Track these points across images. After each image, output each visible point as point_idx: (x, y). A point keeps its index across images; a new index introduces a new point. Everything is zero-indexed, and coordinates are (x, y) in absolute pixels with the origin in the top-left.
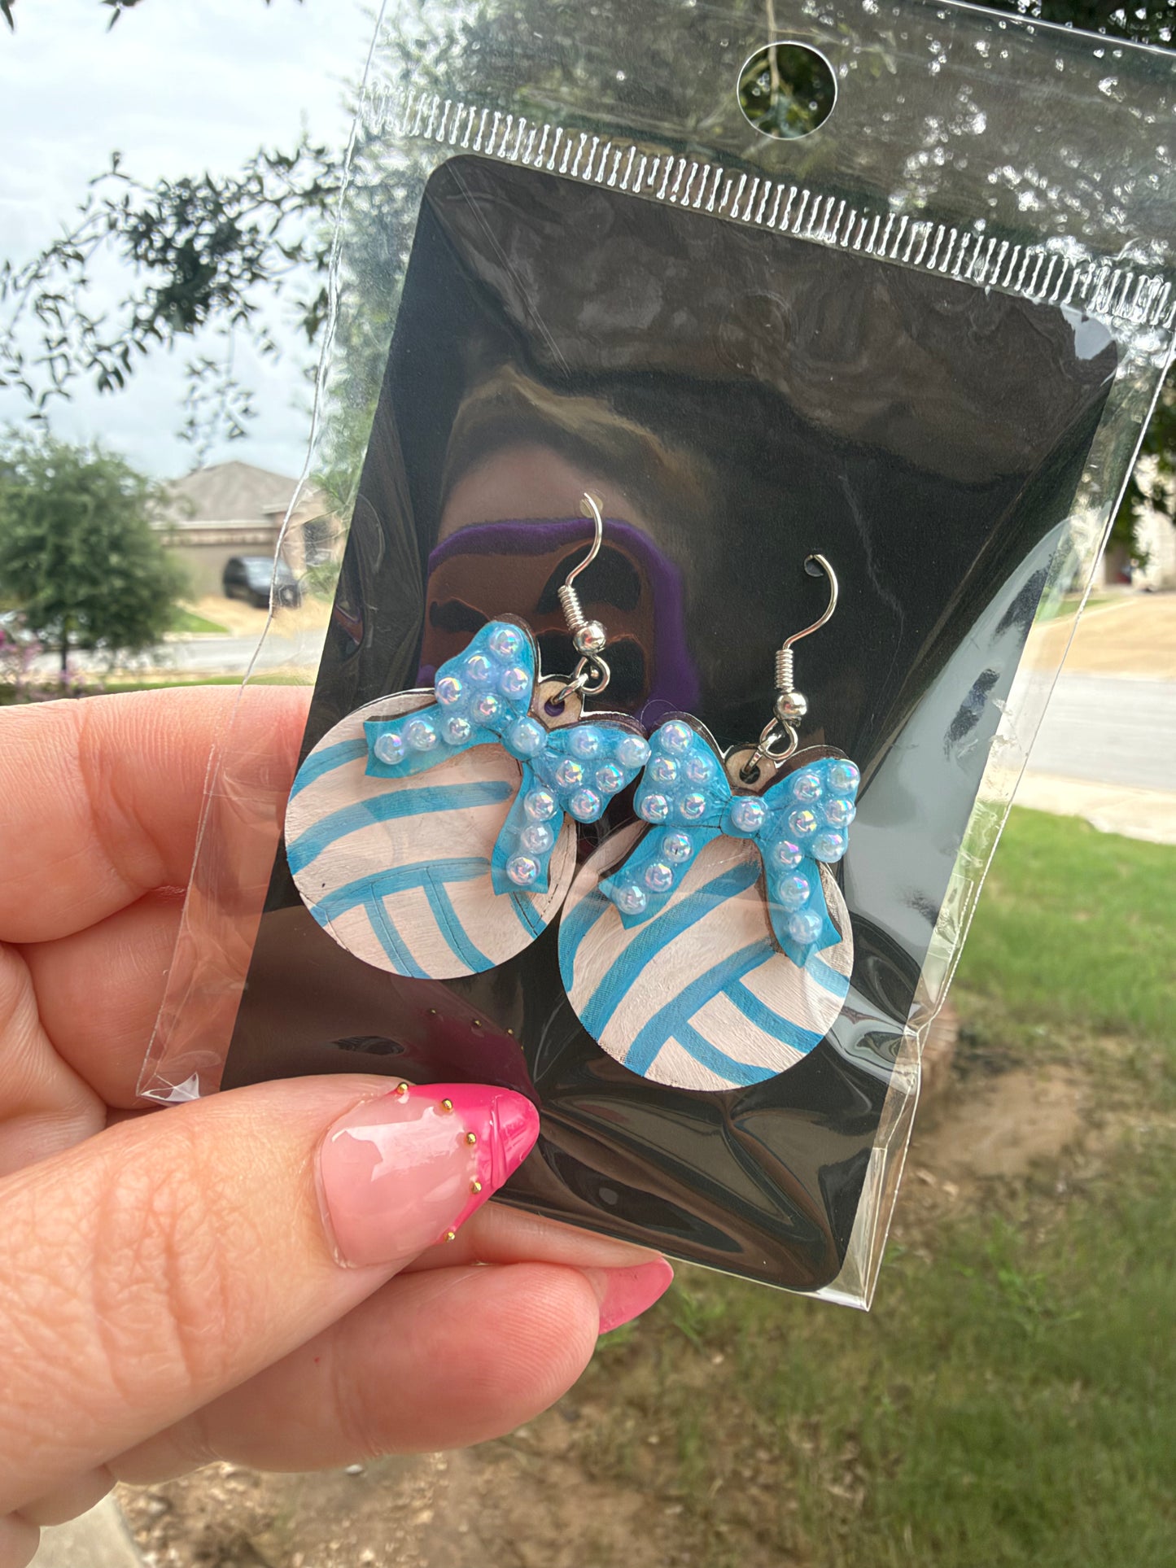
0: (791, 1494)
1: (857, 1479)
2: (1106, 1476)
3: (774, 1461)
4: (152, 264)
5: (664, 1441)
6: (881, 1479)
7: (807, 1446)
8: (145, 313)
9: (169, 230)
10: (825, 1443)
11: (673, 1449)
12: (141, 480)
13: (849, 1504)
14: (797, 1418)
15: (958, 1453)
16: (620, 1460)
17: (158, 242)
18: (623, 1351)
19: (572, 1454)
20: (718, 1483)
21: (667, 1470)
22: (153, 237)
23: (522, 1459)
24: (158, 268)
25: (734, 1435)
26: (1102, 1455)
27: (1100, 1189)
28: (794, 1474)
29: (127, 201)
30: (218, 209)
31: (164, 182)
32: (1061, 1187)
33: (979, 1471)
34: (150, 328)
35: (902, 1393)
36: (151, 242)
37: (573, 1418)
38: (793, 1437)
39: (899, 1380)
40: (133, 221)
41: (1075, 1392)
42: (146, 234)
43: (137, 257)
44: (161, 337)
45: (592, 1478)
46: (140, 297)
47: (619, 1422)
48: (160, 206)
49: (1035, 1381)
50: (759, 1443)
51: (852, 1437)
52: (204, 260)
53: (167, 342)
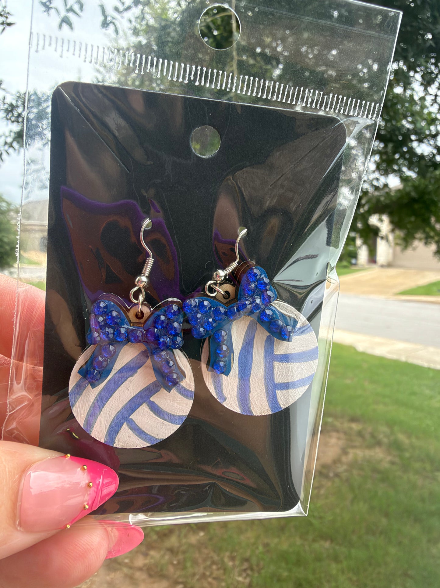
0: (223, 580)
1: (248, 575)
2: (334, 572)
3: (218, 569)
4: (13, 122)
5: (179, 563)
6: (256, 575)
7: (231, 564)
8: (9, 140)
9: (20, 110)
10: (237, 563)
11: (181, 565)
12: (9, 204)
13: (243, 583)
14: (228, 554)
15: (283, 565)
16: (162, 570)
17: (16, 114)
18: (167, 532)
19: (144, 568)
20: (197, 577)
21: (178, 573)
22: (14, 113)
23: (125, 570)
24: (15, 123)
25: (205, 560)
26: (334, 565)
27: (344, 475)
28: (224, 574)
29: (4, 99)
30: (39, 104)
31: (18, 92)
32: (331, 475)
33: (290, 570)
34: (11, 146)
35: (266, 545)
36: (13, 114)
37: (146, 555)
38: (226, 560)
39: (266, 541)
40: (6, 106)
41: (327, 544)
42: (11, 111)
43: (8, 119)
44: (15, 149)
45: (150, 576)
46: (7, 134)
47: (163, 556)
48: (17, 101)
49: (314, 541)
50: (213, 563)
51: (247, 560)
52: (34, 122)
53: (17, 151)
